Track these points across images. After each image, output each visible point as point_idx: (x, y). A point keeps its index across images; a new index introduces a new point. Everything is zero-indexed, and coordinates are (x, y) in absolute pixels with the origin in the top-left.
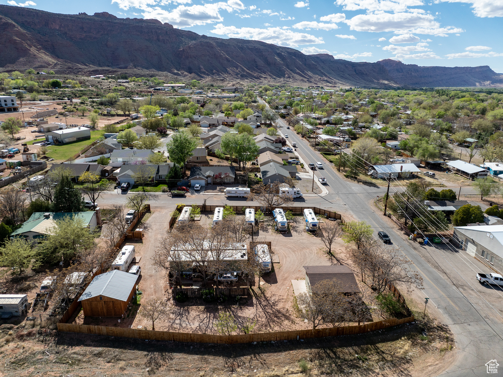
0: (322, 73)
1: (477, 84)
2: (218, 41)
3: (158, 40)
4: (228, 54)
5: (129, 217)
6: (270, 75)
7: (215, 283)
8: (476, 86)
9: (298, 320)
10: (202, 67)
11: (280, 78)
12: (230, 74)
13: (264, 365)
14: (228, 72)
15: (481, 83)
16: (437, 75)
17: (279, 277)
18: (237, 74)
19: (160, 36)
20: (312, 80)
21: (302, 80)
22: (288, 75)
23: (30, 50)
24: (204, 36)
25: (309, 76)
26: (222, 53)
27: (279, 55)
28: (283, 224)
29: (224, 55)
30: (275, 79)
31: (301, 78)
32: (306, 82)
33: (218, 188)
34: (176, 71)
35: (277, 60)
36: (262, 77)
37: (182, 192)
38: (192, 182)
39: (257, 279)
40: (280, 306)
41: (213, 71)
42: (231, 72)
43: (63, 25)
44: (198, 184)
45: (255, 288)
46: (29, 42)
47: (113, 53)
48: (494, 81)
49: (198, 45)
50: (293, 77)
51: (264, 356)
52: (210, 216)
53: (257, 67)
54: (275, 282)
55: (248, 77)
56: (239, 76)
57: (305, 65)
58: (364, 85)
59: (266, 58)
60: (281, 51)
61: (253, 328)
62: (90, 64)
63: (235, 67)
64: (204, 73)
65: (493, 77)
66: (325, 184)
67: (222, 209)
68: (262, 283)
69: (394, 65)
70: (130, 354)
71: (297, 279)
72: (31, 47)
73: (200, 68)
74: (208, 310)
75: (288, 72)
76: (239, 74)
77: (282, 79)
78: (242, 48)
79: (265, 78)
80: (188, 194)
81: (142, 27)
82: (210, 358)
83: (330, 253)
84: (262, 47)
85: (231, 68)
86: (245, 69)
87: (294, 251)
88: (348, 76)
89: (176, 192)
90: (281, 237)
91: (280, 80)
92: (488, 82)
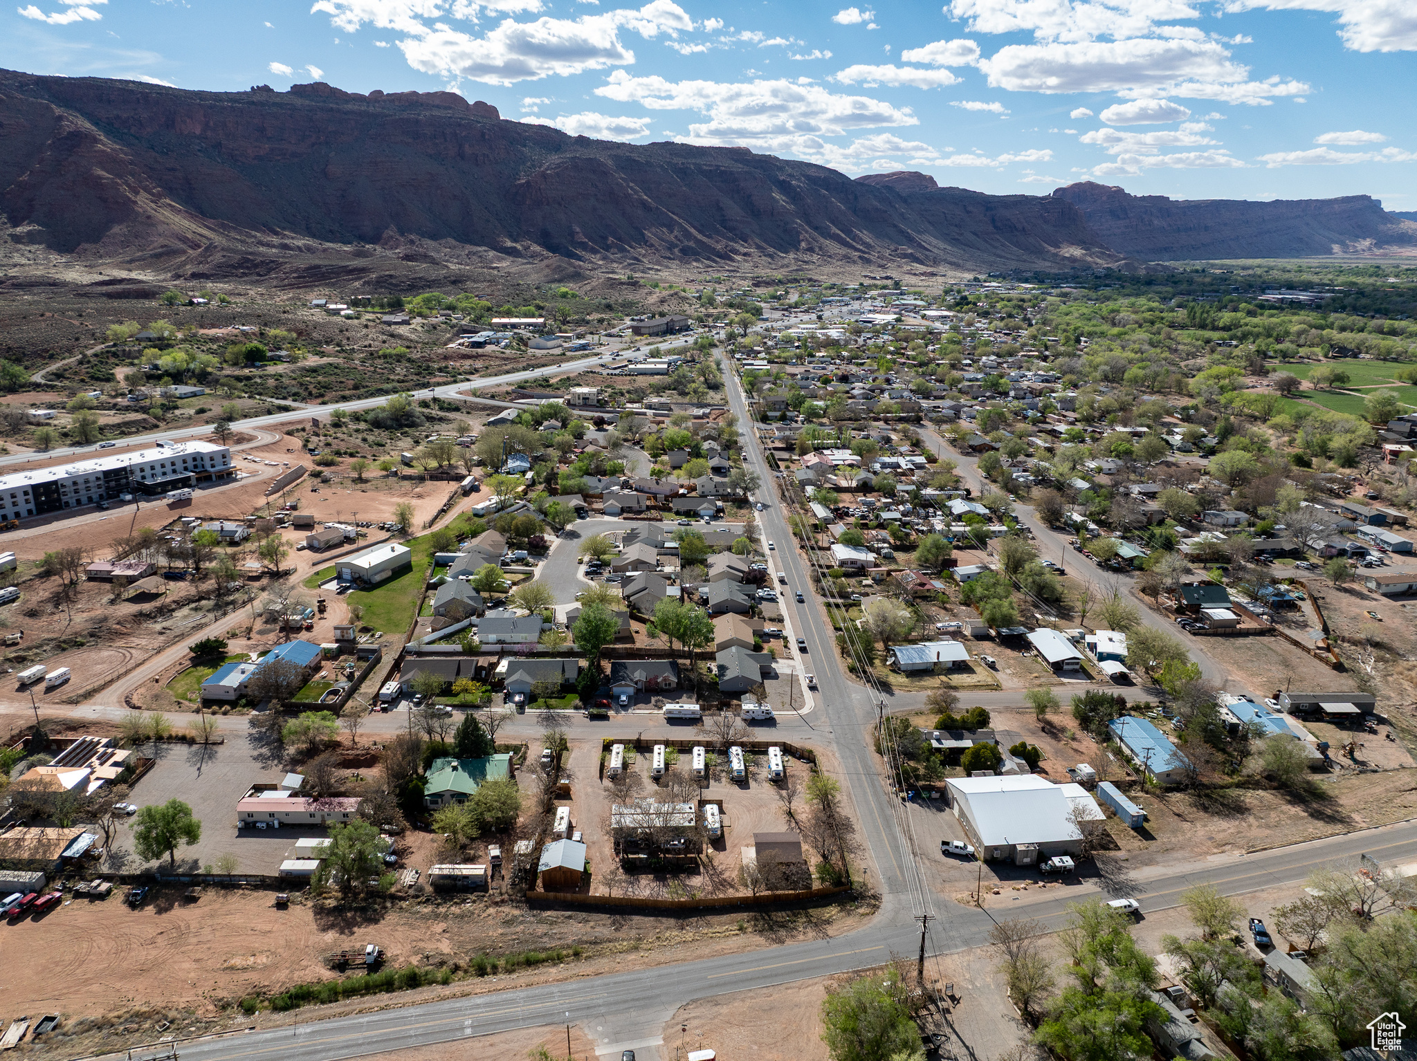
0: (902, 232)
1: (1336, 248)
2: (619, 152)
3: (461, 156)
4: (647, 191)
5: (544, 760)
6: (758, 247)
7: (662, 851)
8: (1331, 253)
9: (741, 888)
10: (578, 230)
11: (786, 252)
12: (652, 245)
13: (709, 925)
14: (646, 242)
15: (1347, 246)
16: (1225, 224)
17: (728, 844)
18: (671, 247)
19: (467, 146)
20: (873, 256)
21: (846, 258)
22: (809, 243)
23: (135, 202)
24: (582, 141)
25: (864, 243)
26: (632, 188)
27: (784, 187)
28: (739, 771)
29: (636, 192)
30: (771, 256)
31: (844, 251)
32: (854, 262)
33: (653, 699)
34: (509, 244)
35: (777, 201)
36: (736, 252)
37: (603, 711)
38: (616, 690)
39: (705, 846)
40: (726, 875)
41: (605, 238)
42: (654, 240)
43: (211, 124)
44: (623, 693)
45: (703, 856)
46: (131, 179)
47: (343, 196)
48: (1383, 240)
49: (566, 168)
50: (820, 248)
51: (708, 918)
52: (647, 755)
53: (724, 222)
54: (724, 849)
55: (698, 254)
56: (676, 250)
57: (855, 211)
58: (1013, 265)
59: (749, 196)
60: (790, 175)
61: (700, 895)
62: (284, 229)
63: (664, 225)
64: (584, 246)
65: (1382, 227)
66: (813, 688)
67: (662, 747)
68: (710, 851)
69: (1104, 198)
70: (595, 916)
71: (747, 846)
72: (137, 193)
73: (572, 234)
74: (657, 879)
75: (807, 233)
76: (677, 246)
77: (792, 256)
78: (683, 172)
79: (745, 254)
80: (611, 713)
81: (417, 122)
82: (664, 920)
83: (790, 814)
84: (738, 168)
85: (653, 230)
86: (693, 230)
87: (749, 811)
88: (972, 237)
89: (595, 711)
90: (735, 789)
91: (786, 261)
92: (1367, 243)
